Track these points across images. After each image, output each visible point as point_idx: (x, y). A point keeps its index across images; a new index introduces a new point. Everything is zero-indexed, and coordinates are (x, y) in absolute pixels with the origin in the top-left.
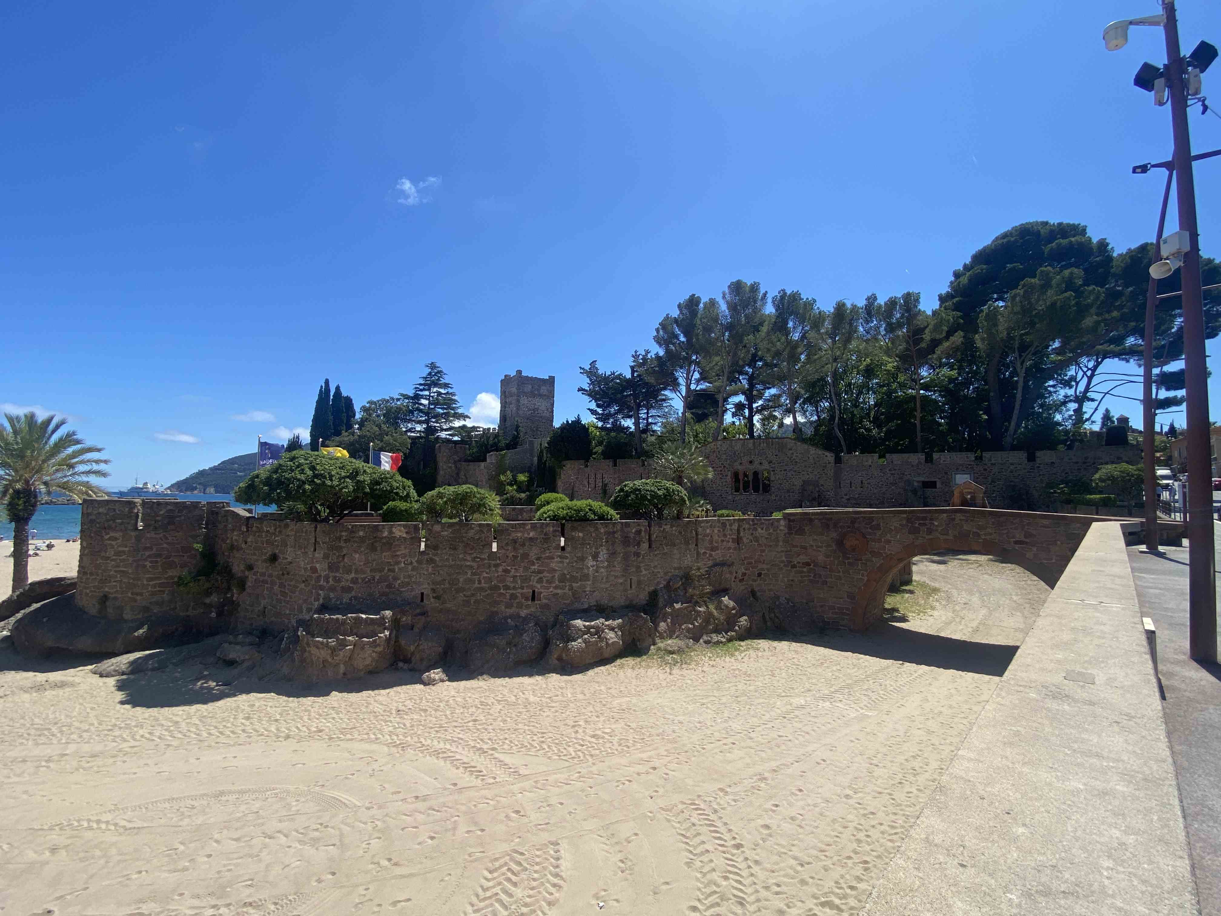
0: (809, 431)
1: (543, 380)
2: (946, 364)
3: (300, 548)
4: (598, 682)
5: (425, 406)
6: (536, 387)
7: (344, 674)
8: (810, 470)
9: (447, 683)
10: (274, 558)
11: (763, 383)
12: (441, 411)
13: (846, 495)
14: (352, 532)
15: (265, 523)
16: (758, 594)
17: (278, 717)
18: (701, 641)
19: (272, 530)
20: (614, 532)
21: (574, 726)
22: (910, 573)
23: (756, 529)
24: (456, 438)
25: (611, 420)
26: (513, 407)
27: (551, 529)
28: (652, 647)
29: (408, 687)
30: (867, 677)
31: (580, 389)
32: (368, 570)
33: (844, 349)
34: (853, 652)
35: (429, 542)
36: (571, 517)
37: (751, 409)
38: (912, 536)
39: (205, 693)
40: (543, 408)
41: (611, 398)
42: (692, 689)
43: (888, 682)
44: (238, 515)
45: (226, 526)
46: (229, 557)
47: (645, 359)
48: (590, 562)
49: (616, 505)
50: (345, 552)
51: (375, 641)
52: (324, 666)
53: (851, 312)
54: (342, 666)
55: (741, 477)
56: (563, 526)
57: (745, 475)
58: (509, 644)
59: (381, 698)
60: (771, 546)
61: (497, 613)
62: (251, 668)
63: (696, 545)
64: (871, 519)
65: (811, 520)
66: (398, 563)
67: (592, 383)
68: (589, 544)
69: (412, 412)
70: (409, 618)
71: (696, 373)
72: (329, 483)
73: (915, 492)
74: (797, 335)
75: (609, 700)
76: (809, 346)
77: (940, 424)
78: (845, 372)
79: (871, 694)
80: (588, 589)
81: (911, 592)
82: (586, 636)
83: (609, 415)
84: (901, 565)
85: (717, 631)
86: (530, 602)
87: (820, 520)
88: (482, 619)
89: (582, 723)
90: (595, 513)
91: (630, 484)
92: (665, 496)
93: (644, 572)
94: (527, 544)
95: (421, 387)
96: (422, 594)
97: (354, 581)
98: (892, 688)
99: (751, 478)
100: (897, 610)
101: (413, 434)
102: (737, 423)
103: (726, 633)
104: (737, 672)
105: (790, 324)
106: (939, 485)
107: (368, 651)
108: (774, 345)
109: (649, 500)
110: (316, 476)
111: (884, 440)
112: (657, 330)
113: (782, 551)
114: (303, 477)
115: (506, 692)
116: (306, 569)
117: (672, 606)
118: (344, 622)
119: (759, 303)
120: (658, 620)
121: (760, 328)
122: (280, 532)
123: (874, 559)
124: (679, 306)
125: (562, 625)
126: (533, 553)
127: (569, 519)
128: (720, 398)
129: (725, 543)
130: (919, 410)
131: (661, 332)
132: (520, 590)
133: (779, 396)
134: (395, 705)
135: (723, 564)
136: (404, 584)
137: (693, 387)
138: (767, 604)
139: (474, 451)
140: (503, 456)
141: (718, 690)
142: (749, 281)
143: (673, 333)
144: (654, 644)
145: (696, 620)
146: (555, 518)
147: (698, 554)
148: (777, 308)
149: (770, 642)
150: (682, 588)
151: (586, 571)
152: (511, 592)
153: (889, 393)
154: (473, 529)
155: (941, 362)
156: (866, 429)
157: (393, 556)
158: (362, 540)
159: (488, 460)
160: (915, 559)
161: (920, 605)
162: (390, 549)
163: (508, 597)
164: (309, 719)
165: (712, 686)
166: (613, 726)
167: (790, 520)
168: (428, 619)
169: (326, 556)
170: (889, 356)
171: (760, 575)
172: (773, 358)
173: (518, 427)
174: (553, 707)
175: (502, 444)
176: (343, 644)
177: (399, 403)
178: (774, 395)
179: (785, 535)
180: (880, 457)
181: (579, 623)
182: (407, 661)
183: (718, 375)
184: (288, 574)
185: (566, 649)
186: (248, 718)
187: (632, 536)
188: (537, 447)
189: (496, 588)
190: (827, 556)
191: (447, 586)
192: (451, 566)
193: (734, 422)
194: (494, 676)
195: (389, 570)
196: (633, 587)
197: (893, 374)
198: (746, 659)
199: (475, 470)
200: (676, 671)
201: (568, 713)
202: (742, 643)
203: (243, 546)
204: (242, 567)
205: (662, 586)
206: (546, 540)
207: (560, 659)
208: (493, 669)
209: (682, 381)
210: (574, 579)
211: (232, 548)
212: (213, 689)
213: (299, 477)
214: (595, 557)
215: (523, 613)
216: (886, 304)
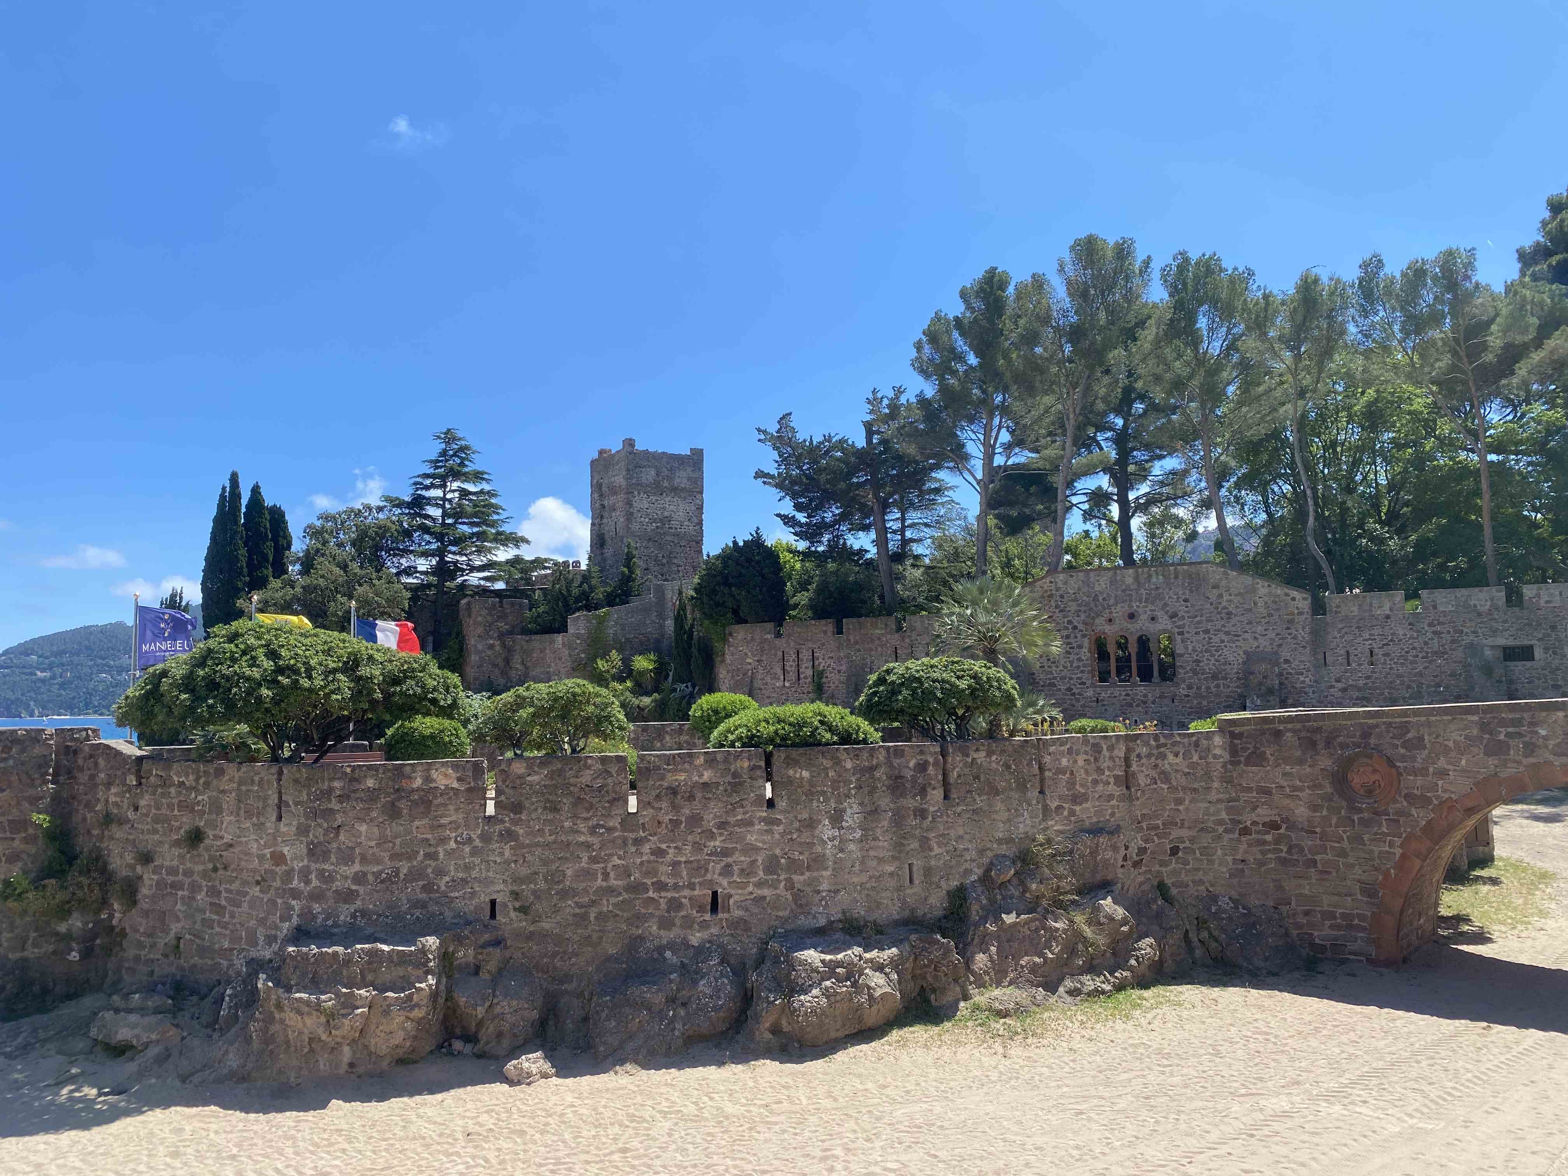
0: (1252, 545)
1: (680, 459)
2: (1540, 395)
3: (249, 814)
4: (860, 1076)
5: (434, 520)
6: (666, 472)
7: (351, 1065)
8: (1260, 629)
9: (555, 1080)
10: (195, 837)
11: (1148, 447)
12: (466, 529)
13: (1338, 680)
14: (353, 780)
15: (175, 766)
16: (1174, 891)
17: (235, 1151)
18: (1061, 989)
19: (190, 781)
20: (872, 769)
21: (824, 1159)
22: (1488, 842)
23: (1163, 756)
24: (500, 585)
25: (826, 538)
26: (619, 517)
27: (746, 764)
28: (962, 1004)
29: (478, 1088)
30: (1414, 1054)
31: (759, 474)
32: (386, 855)
33: (1320, 373)
34: (1381, 1007)
35: (503, 798)
36: (784, 738)
37: (1124, 503)
38: (1492, 761)
39: (81, 1110)
40: (681, 515)
41: (825, 491)
42: (1053, 1084)
43: (1461, 1063)
44: (118, 753)
45: (92, 777)
46: (101, 838)
47: (894, 407)
48: (826, 831)
49: (871, 711)
50: (339, 821)
51: (410, 997)
52: (312, 1050)
53: (1332, 294)
54: (346, 1049)
55: (1111, 648)
56: (768, 757)
57: (1122, 646)
58: (671, 1000)
59: (430, 1112)
60: (1195, 790)
61: (641, 938)
62: (163, 1058)
63: (1041, 792)
64: (1405, 728)
65: (1278, 734)
66: (443, 840)
67: (784, 460)
68: (824, 793)
69: (408, 534)
70: (471, 951)
71: (1004, 430)
72: (305, 683)
73: (1487, 670)
74: (1217, 344)
75: (888, 1109)
76: (1244, 366)
77: (1535, 525)
78: (1322, 417)
79: (1427, 1088)
80: (825, 886)
81: (1494, 881)
82: (828, 983)
83: (823, 526)
84: (1471, 823)
85: (1092, 969)
86: (708, 916)
87: (1294, 731)
88: (612, 951)
89: (839, 1152)
90: (831, 729)
91: (899, 668)
92: (973, 691)
93: (937, 850)
94: (699, 795)
95: (428, 482)
96: (493, 903)
97: (360, 878)
98: (1469, 1075)
99: (1133, 648)
100: (1466, 920)
101: (410, 580)
102: (1095, 534)
103: (1111, 973)
104: (1141, 1050)
105: (1202, 323)
106: (1538, 653)
107: (398, 1018)
108: (1168, 367)
109: (939, 701)
110: (280, 670)
111: (1412, 561)
112: (919, 346)
113: (1219, 801)
114: (256, 673)
115: (675, 1096)
116: (261, 857)
117: (998, 919)
118: (348, 961)
119: (1137, 281)
120: (971, 949)
121: (1139, 333)
122: (207, 784)
123: (1414, 811)
124: (963, 295)
125: (776, 962)
126: (712, 815)
127: (781, 742)
128: (1058, 480)
129: (1100, 787)
130: (1487, 496)
131: (927, 349)
132: (686, 892)
133: (1185, 473)
134: (460, 1122)
135: (1096, 831)
136: (456, 884)
137: (999, 460)
138: (1193, 912)
139: (541, 610)
140: (601, 621)
141: (1107, 1084)
142: (1111, 238)
143: (953, 350)
144: (966, 997)
145: (1050, 948)
146: (751, 741)
147: (1046, 808)
148: (1174, 291)
149: (1203, 989)
150: (1015, 881)
151: (819, 849)
152: (669, 895)
153: (1419, 461)
154: (589, 767)
155: (1528, 392)
156: (1372, 539)
157: (433, 828)
158: (373, 796)
159: (571, 629)
160: (1498, 812)
161: (1515, 909)
162: (426, 813)
163: (663, 906)
164: (297, 1154)
165: (1094, 1077)
166: (904, 1158)
167: (1233, 735)
168: (507, 954)
169: (303, 830)
170: (1418, 384)
171: (1174, 851)
172: (1169, 394)
173: (629, 557)
174: (776, 1123)
175: (599, 594)
176: (349, 1004)
177: (381, 516)
178: (1173, 473)
179: (1224, 766)
180: (1408, 598)
181: (812, 956)
182: (470, 1038)
183: (1050, 434)
184: (225, 868)
185: (789, 1010)
186: (175, 1155)
187: (908, 774)
188: (671, 597)
189: (637, 888)
190: (1315, 808)
191: (542, 885)
192: (548, 845)
193: (1087, 532)
194: (646, 1066)
195: (428, 856)
196: (916, 882)
197: (1426, 421)
198: (1156, 1024)
199: (542, 651)
200: (1016, 1050)
201: (807, 1134)
202: (1146, 993)
203: (131, 814)
204: (129, 858)
205: (974, 877)
206: (736, 785)
207: (775, 1030)
208: (644, 1051)
209: (974, 449)
210: (794, 866)
211: (108, 820)
212: (93, 1101)
213: (248, 672)
214: (837, 819)
215: (696, 938)
216: (1404, 275)
